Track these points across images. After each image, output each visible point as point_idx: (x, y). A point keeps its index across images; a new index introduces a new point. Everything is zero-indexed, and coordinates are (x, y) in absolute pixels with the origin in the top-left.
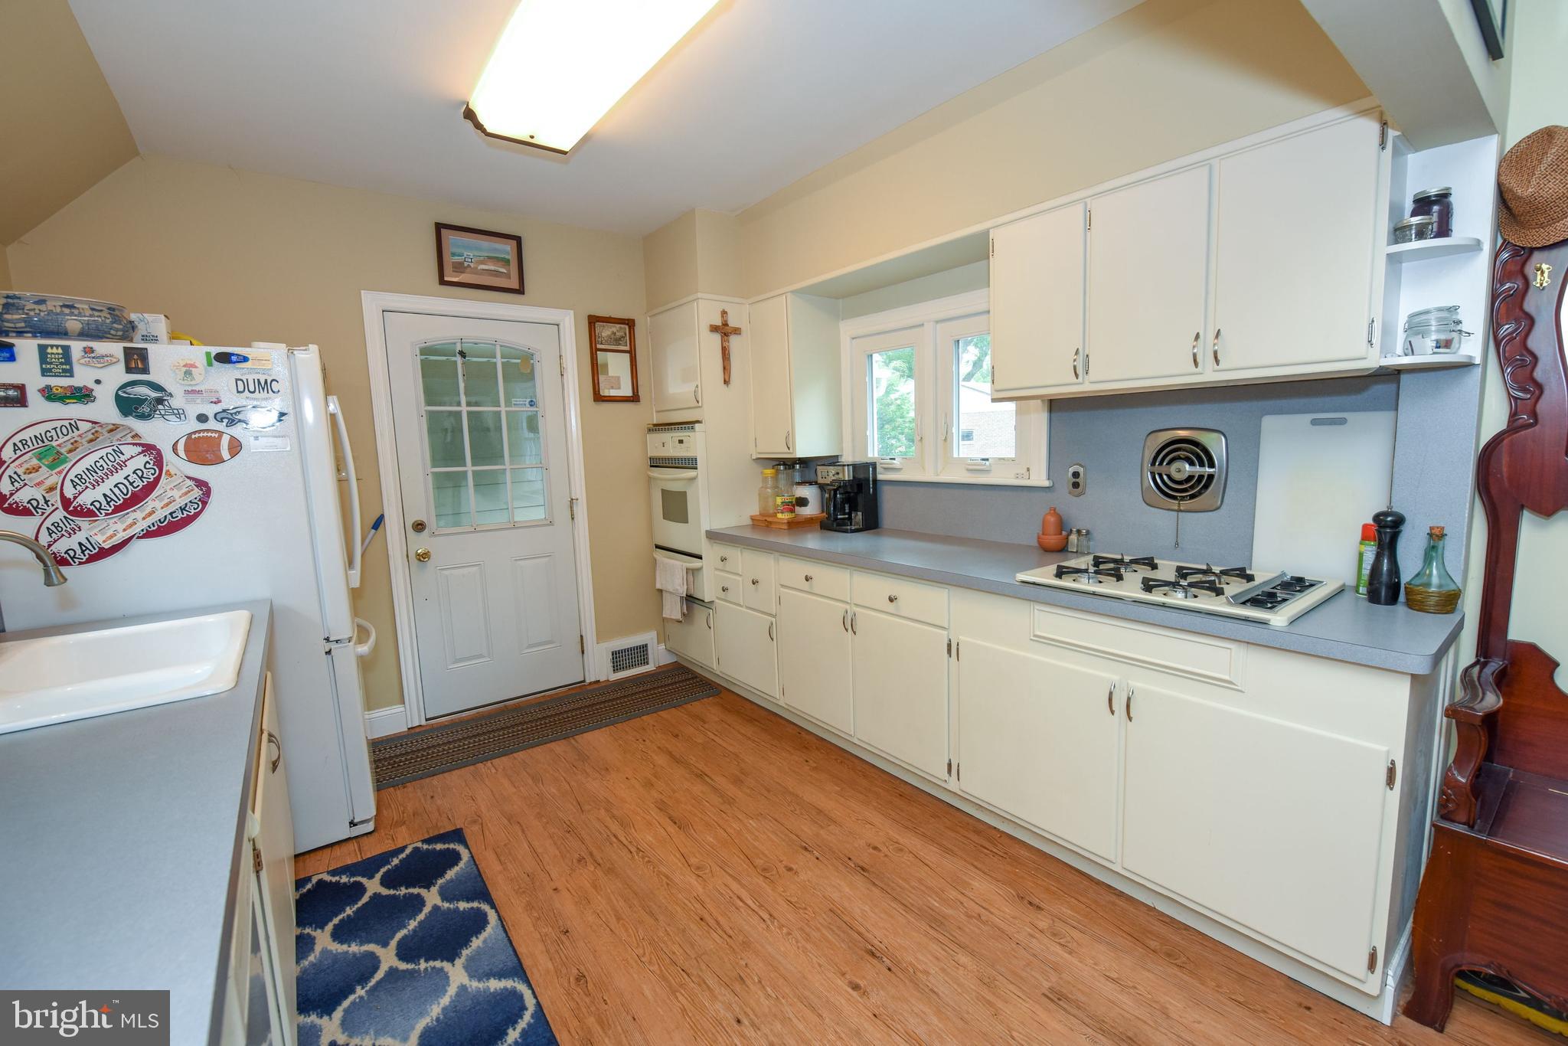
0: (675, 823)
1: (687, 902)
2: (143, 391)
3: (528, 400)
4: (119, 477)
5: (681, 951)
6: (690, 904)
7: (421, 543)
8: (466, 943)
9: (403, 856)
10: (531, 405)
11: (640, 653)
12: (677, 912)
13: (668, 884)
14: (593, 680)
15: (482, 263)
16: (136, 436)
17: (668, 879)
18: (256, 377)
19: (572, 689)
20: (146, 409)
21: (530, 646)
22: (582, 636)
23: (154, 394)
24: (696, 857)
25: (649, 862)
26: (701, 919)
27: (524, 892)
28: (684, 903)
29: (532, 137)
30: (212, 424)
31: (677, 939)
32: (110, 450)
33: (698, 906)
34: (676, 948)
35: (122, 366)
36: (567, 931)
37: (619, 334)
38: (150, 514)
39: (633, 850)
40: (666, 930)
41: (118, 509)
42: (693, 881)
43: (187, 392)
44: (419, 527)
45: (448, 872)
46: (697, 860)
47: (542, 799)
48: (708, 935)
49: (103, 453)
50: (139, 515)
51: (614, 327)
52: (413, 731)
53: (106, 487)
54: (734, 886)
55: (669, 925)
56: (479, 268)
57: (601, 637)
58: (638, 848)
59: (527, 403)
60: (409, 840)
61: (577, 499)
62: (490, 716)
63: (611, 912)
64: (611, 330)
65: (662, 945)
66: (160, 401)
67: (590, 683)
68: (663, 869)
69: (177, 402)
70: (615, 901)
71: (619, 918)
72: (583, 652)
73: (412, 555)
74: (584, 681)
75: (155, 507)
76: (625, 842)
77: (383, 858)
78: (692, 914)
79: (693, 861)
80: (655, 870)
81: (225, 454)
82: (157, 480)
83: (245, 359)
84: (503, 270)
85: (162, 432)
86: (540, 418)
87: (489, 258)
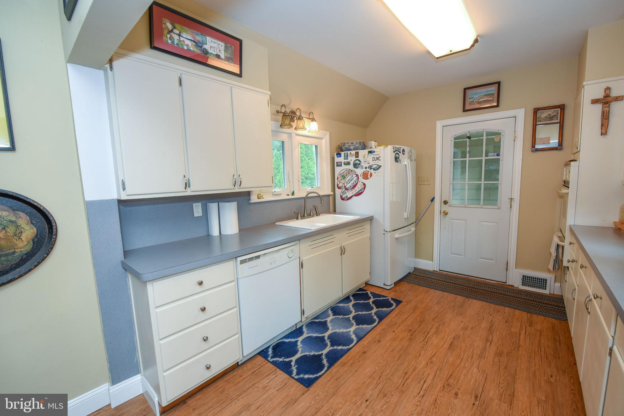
0: (450, 345)
1: (412, 365)
2: (357, 162)
3: (496, 154)
4: (352, 182)
5: (388, 373)
6: (411, 367)
7: (445, 208)
8: (363, 324)
9: (384, 298)
10: (498, 156)
11: (542, 283)
12: (405, 365)
13: (416, 357)
14: (510, 284)
15: (481, 98)
16: (355, 172)
17: (419, 355)
18: (376, 156)
19: (499, 283)
20: (357, 166)
21: (482, 258)
22: (507, 262)
23: (359, 162)
24: (436, 359)
25: (423, 347)
26: (406, 373)
27: (388, 326)
28: (411, 365)
29: (451, 51)
30: (368, 169)
31: (393, 369)
32: (351, 176)
33: (412, 370)
34: (388, 370)
35: (354, 156)
36: (379, 342)
37: (552, 114)
38: (356, 191)
39: (426, 340)
40: (395, 365)
41: (352, 189)
42: (424, 363)
43: (364, 161)
44: (445, 203)
45: (384, 308)
46: (435, 360)
47: (430, 309)
48: (400, 378)
49: (350, 176)
50: (354, 191)
51: (550, 111)
52: (435, 272)
53: (350, 184)
54: (431, 377)
55: (397, 365)
56: (480, 101)
57: (517, 266)
58: (427, 341)
59: (496, 155)
60: (390, 296)
61: (513, 199)
62: (456, 278)
63: (393, 348)
64: (548, 113)
65: (388, 367)
66: (360, 164)
67: (509, 285)
68: (422, 352)
69: (362, 164)
70: (399, 346)
71: (392, 351)
72: (507, 270)
73: (442, 212)
74: (506, 283)
75: (357, 189)
76: (428, 337)
77: (380, 296)
78: (407, 369)
79: (434, 359)
80: (421, 350)
81: (369, 177)
82: (358, 183)
83: (374, 152)
84: (491, 99)
85: (359, 171)
86: (500, 161)
87: (485, 95)
